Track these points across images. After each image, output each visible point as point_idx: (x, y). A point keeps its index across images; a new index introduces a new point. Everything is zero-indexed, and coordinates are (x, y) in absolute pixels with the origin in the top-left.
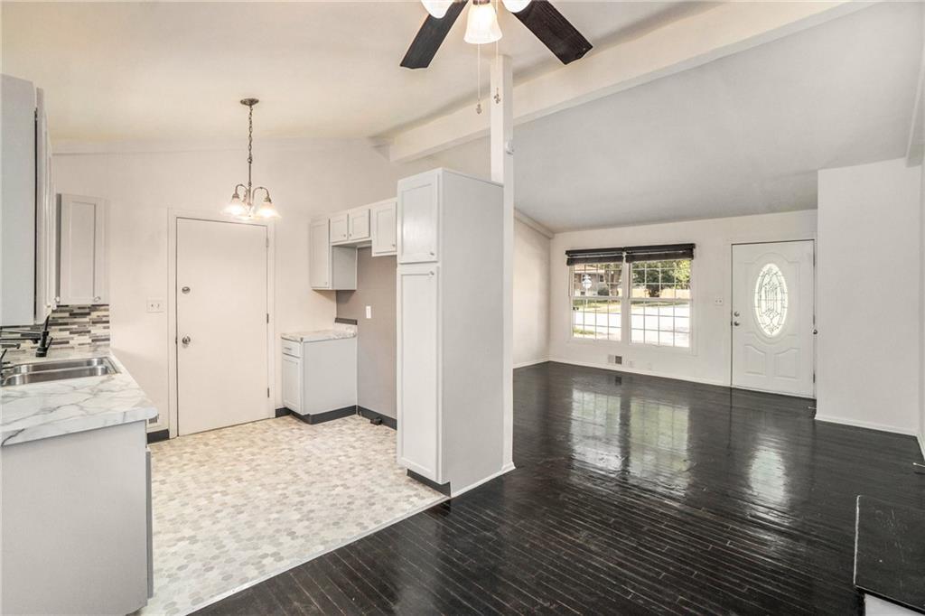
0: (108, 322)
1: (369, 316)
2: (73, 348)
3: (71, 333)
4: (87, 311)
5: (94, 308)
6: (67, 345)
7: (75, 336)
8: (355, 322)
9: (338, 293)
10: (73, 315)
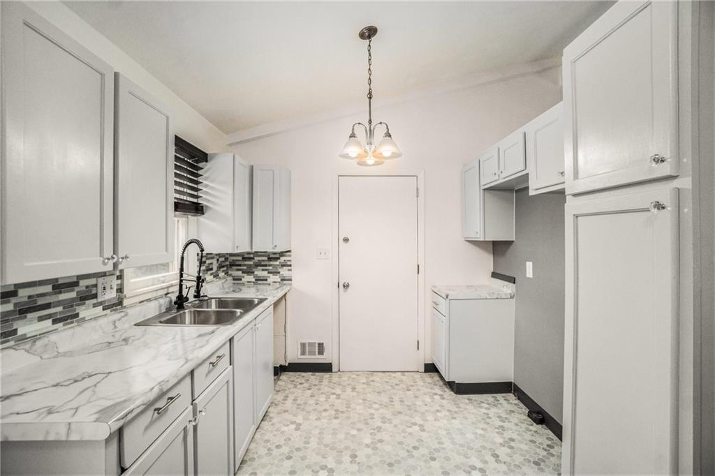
0: (290, 266)
1: (529, 274)
2: (269, 284)
3: (269, 273)
4: (278, 256)
5: (282, 254)
6: (265, 282)
7: (271, 275)
8: (513, 280)
9: (495, 244)
10: (270, 259)
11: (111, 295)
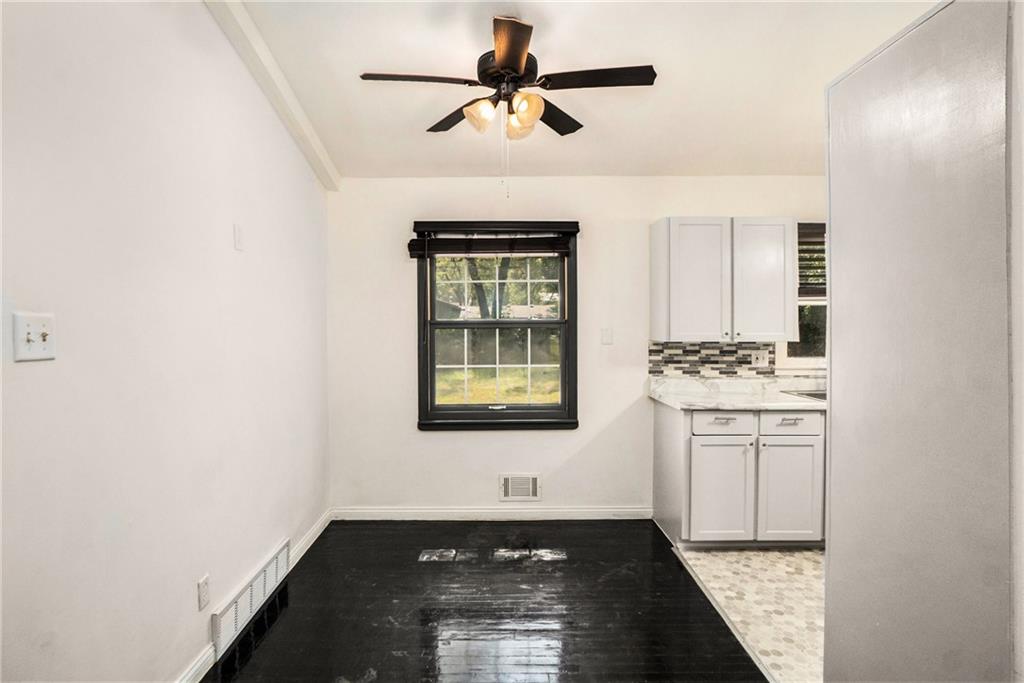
11: (764, 364)
